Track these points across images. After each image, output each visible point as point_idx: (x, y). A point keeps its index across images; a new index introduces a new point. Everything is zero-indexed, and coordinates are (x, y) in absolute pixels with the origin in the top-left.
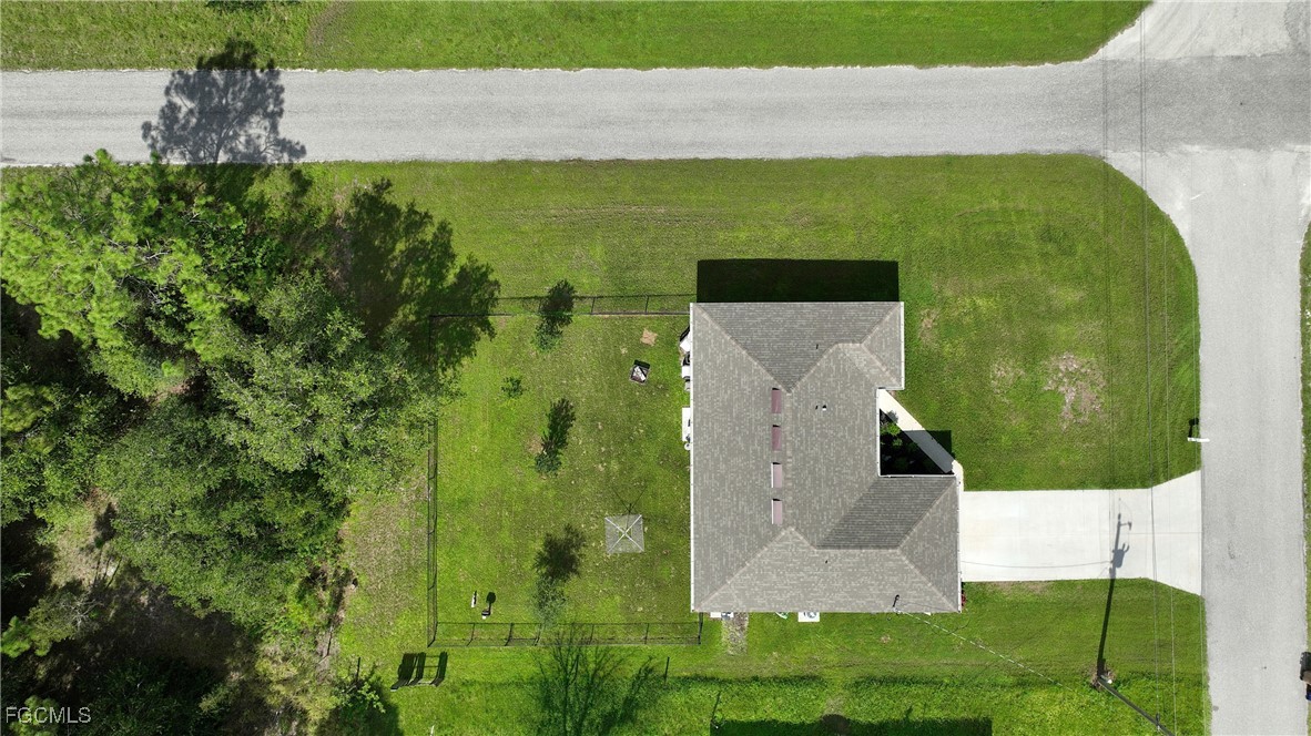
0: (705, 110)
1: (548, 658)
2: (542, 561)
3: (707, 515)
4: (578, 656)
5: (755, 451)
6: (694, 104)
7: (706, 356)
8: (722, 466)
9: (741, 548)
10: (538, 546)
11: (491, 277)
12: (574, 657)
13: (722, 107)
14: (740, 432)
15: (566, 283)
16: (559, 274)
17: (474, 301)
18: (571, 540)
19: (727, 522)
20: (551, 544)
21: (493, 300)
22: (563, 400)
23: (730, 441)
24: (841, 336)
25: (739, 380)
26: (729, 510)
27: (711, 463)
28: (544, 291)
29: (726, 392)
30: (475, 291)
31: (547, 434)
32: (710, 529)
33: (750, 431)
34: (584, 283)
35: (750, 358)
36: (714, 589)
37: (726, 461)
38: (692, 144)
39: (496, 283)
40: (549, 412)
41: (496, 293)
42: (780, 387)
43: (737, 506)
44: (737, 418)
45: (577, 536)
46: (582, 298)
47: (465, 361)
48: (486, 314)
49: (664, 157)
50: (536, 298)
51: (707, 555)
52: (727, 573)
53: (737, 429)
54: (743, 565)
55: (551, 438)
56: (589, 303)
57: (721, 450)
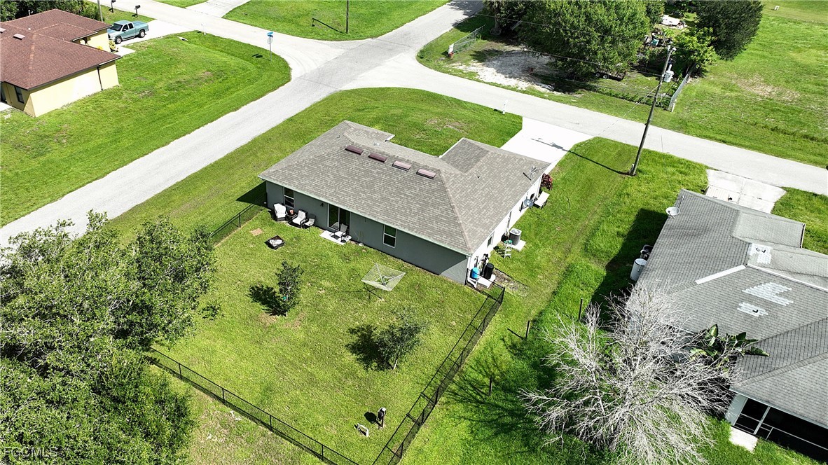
1: (459, 408)
2: (366, 361)
3: (404, 218)
4: (472, 386)
5: (378, 173)
7: (297, 179)
8: (376, 196)
9: (440, 204)
10: (350, 358)
12: (469, 387)
14: (359, 177)
18: (363, 335)
19: (415, 207)
20: (354, 348)
22: (251, 288)
23: (362, 186)
25: (326, 166)
26: (408, 202)
27: (369, 202)
29: (328, 176)
31: (266, 308)
32: (414, 220)
33: (363, 171)
36: (461, 234)
37: (374, 192)
42: (347, 146)
43: (408, 196)
45: (363, 329)
51: (432, 229)
52: (454, 221)
53: (356, 178)
54: (453, 207)
55: (271, 307)
57: (364, 192)
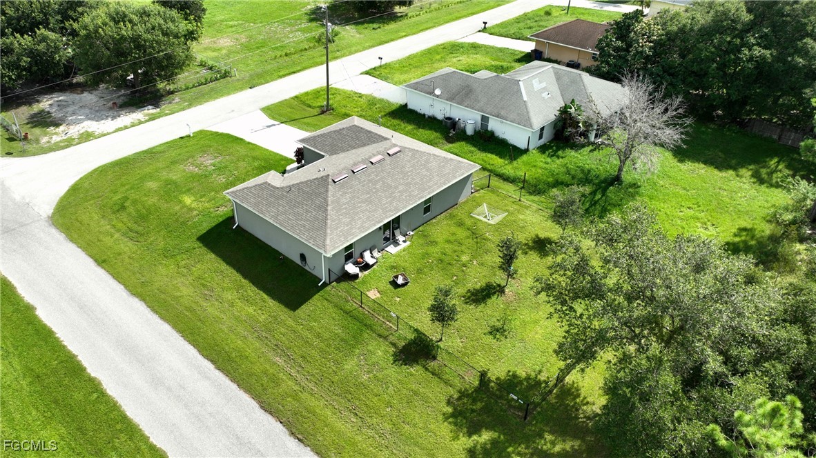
0: (169, 389)
3: (433, 183)
5: (376, 176)
6: (169, 398)
8: (401, 188)
9: (428, 159)
11: (449, 410)
13: (156, 382)
14: (375, 188)
15: (395, 361)
16: (395, 373)
17: (479, 405)
19: (424, 172)
21: (463, 394)
22: (467, 303)
23: (384, 191)
24: (271, 190)
26: (418, 174)
27: (405, 194)
28: (415, 370)
29: (361, 206)
30: (473, 411)
31: (496, 296)
32: (437, 178)
34: (381, 352)
35: (329, 203)
36: (460, 162)
37: (396, 187)
38: (208, 378)
39: (449, 403)
40: (483, 305)
41: (455, 396)
42: (330, 180)
43: (411, 171)
44: (369, 193)
46: (394, 345)
47: (522, 374)
48: (478, 390)
49: (234, 386)
50: (427, 369)
52: (447, 160)
53: (374, 191)
54: (434, 155)
55: (495, 293)
56: (392, 338)
57: (393, 193)
